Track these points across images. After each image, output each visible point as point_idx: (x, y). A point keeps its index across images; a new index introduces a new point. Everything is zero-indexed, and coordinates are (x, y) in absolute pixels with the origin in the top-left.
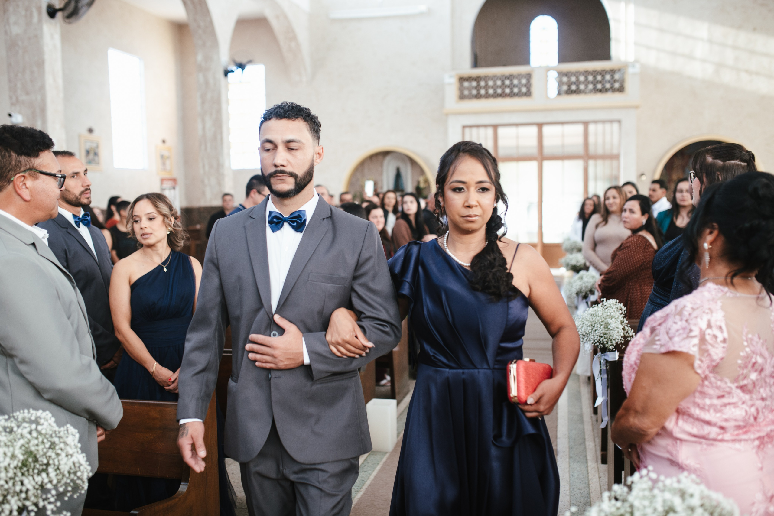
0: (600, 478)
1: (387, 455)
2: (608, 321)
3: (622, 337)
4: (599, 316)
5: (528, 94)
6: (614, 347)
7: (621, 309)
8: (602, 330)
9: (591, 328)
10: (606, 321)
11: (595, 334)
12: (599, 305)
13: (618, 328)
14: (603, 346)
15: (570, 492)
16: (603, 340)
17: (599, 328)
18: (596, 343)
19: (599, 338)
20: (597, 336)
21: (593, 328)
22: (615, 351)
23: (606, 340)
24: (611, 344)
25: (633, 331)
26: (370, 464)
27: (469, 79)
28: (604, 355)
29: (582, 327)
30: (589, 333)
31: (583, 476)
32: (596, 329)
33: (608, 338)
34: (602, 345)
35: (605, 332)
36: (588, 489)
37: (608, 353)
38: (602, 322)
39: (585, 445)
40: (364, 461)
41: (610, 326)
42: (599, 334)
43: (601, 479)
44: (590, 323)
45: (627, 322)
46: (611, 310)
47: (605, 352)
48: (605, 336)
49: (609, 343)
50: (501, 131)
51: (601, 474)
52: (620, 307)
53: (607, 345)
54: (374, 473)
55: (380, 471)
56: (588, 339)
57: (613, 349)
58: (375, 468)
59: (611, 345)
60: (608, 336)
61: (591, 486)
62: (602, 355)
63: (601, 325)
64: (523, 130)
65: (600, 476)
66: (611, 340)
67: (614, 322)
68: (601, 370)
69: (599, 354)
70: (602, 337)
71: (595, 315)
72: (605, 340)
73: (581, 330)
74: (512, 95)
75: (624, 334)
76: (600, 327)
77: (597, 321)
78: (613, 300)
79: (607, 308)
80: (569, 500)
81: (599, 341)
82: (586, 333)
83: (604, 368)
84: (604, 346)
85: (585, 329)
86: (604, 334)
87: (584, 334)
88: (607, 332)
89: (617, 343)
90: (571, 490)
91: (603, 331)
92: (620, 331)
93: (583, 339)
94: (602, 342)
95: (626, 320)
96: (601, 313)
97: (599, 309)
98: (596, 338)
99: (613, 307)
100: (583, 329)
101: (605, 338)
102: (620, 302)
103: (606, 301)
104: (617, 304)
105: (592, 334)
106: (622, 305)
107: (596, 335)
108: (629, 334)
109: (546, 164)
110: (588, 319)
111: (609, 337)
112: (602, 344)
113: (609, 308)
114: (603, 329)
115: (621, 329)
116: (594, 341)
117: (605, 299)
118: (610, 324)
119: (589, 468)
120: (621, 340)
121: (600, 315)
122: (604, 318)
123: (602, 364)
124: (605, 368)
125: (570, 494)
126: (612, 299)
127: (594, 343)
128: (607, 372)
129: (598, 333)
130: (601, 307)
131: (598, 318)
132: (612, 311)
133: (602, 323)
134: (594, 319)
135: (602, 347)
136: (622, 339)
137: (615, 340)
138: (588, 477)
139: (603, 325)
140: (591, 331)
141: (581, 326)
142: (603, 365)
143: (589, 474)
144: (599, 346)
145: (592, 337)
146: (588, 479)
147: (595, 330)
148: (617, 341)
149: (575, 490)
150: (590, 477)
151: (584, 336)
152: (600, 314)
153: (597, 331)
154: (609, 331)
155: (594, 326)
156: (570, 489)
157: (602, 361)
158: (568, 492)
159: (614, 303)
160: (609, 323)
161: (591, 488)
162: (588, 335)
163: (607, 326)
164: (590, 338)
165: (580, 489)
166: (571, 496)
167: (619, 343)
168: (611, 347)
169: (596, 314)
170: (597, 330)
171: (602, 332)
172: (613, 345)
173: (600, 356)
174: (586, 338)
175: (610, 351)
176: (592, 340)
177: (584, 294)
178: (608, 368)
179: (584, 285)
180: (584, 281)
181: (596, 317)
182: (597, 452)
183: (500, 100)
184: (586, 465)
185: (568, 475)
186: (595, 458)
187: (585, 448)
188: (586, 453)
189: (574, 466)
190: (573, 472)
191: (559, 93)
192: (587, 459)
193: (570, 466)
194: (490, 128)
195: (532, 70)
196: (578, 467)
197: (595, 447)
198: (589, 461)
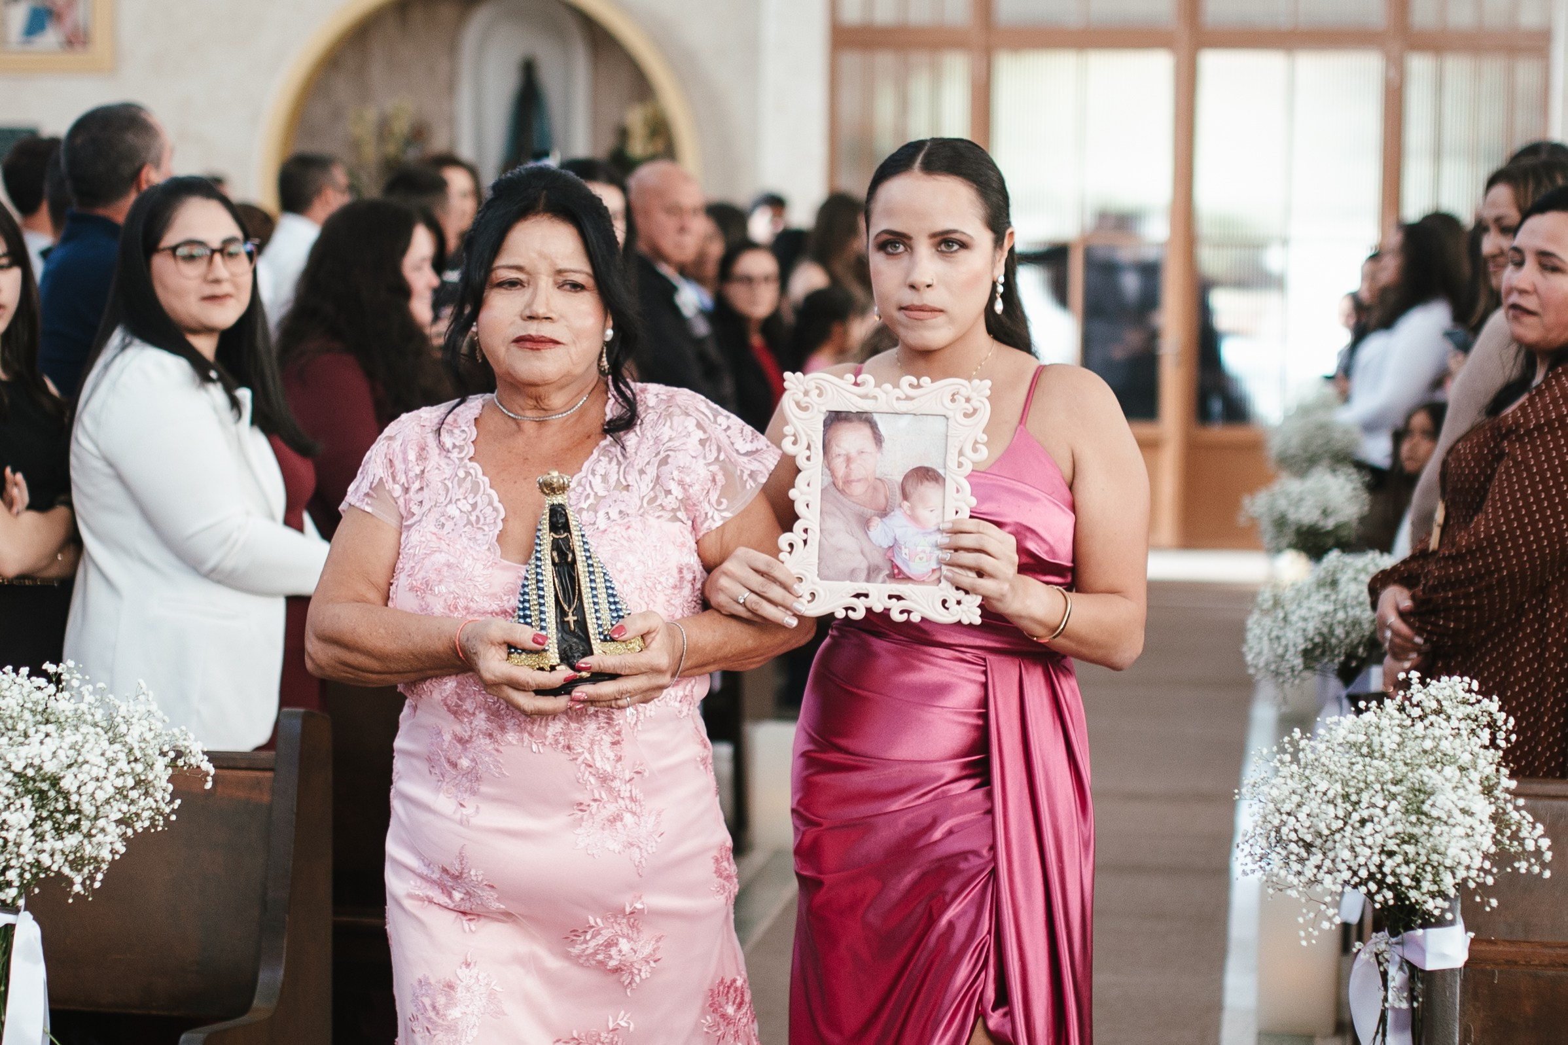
2: (1425, 779)
3: (1486, 856)
4: (1383, 756)
6: (1446, 905)
7: (1492, 725)
8: (1393, 824)
9: (1341, 814)
10: (1413, 777)
11: (1358, 842)
12: (1390, 704)
13: (1464, 811)
14: (1396, 897)
16: (1398, 871)
17: (1378, 812)
18: (1365, 882)
19: (1376, 859)
20: (1367, 852)
21: (1350, 808)
22: (1452, 923)
24: (1435, 888)
25: (1540, 828)
28: (1402, 943)
29: (1299, 805)
30: (1333, 833)
32: (1365, 814)
33: (1423, 859)
34: (1389, 895)
35: (1410, 830)
37: (1420, 932)
38: (1396, 783)
41: (1433, 806)
42: (1379, 839)
44: (1339, 789)
45: (1513, 784)
46: (1442, 727)
47: (1409, 927)
48: (1410, 849)
49: (1426, 885)
52: (1488, 715)
53: (1413, 895)
57: (1444, 911)
59: (1433, 895)
60: (1423, 852)
62: (1393, 940)
63: (1394, 796)
66: (1436, 874)
67: (1449, 786)
68: (1385, 1015)
70: (1391, 854)
71: (1364, 750)
72: (1404, 869)
73: (1292, 819)
75: (1496, 843)
76: (1384, 809)
77: (1371, 778)
78: (1456, 678)
79: (1421, 718)
81: (1378, 875)
82: (1317, 834)
83: (1398, 1002)
84: (1400, 897)
85: (1311, 816)
86: (1404, 842)
87: (1309, 838)
88: (1416, 831)
89: (1461, 886)
91: (1399, 828)
92: (1480, 829)
93: (1301, 861)
94: (1390, 880)
95: (1512, 776)
96: (1397, 738)
97: (1385, 722)
98: (1362, 860)
99: (1449, 711)
100: (1303, 817)
101: (1407, 863)
102: (1486, 692)
103: (1423, 683)
104: (1473, 698)
105: (1348, 842)
106: (1493, 705)
107: (1364, 845)
108: (1522, 841)
110: (1332, 766)
111: (1428, 856)
112: (1390, 887)
113: (1432, 718)
114: (1399, 815)
115: (1486, 819)
116: (1355, 873)
118: (1432, 794)
120: (1481, 869)
121: (1388, 753)
122: (1406, 764)
123: (1391, 984)
124: (1405, 1005)
126: (1450, 674)
127: (1356, 879)
128: (1413, 1023)
129: (1374, 833)
130: (1396, 715)
131: (1376, 763)
132: (1448, 732)
133: (1394, 789)
134: (1359, 767)
135: (1391, 902)
136: (1487, 865)
137: (1452, 870)
139: (1399, 798)
140: (1340, 823)
141: (1296, 799)
142: (1398, 990)
144: (1379, 898)
145: (1347, 854)
147: (1363, 822)
148: (1461, 873)
151: (1308, 846)
152: (1387, 742)
153: (1369, 825)
154: (1426, 828)
155: (1358, 802)
157: (1394, 972)
159: (1462, 695)
160: (1428, 788)
162: (1330, 844)
163: (1417, 802)
164: (1338, 860)
167: (1472, 885)
168: (1432, 905)
169: (1369, 743)
170: (1371, 819)
171: (1391, 831)
172: (1445, 897)
173: (1383, 946)
174: (1316, 858)
175: (1430, 921)
176: (1343, 867)
177: (1342, 658)
178: (1415, 1005)
179: (1341, 615)
180: (1342, 596)
181: (1368, 760)
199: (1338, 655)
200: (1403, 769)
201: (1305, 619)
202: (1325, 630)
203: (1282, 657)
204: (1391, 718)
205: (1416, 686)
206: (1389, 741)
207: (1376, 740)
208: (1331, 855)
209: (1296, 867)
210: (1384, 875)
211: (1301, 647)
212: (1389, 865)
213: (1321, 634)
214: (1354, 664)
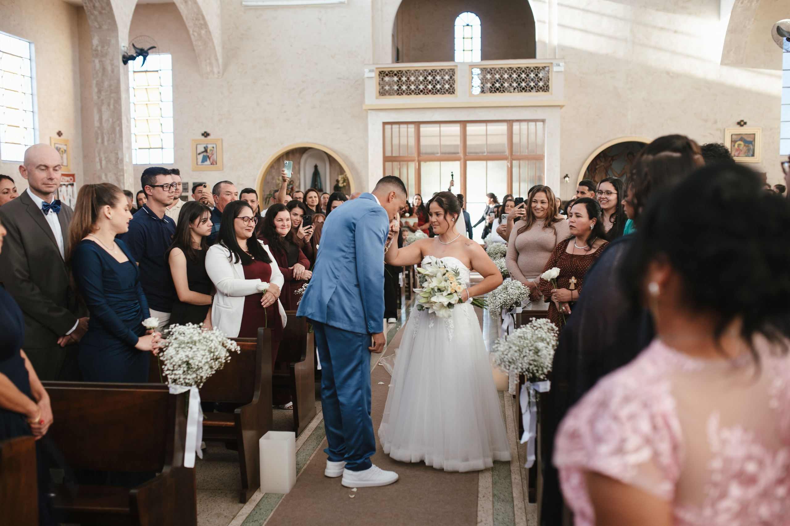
0: (527, 521)
1: (282, 499)
2: (538, 346)
4: (528, 339)
5: (451, 91)
7: (553, 330)
8: (531, 357)
9: (519, 355)
10: (535, 345)
11: (523, 362)
12: (528, 326)
16: (533, 369)
17: (527, 354)
18: (524, 372)
19: (527, 366)
20: (525, 364)
21: (520, 353)
22: (546, 380)
23: (537, 368)
24: (542, 372)
26: (262, 511)
27: (390, 73)
28: (533, 385)
29: (508, 352)
31: (509, 519)
32: (524, 354)
34: (531, 375)
35: (535, 359)
37: (539, 383)
38: (532, 346)
39: (511, 479)
40: (255, 507)
41: (541, 352)
42: (528, 361)
43: (530, 522)
44: (517, 348)
46: (542, 331)
47: (536, 382)
48: (535, 363)
49: (540, 372)
50: (424, 129)
51: (529, 516)
52: (552, 328)
53: (537, 374)
56: (516, 367)
57: (544, 377)
58: (267, 515)
59: (541, 374)
60: (539, 364)
62: (531, 384)
63: (530, 350)
64: (446, 129)
65: (528, 519)
66: (542, 368)
67: (545, 347)
68: (529, 403)
69: (527, 384)
70: (531, 364)
71: (523, 338)
72: (535, 368)
73: (506, 357)
74: (435, 92)
76: (529, 353)
77: (525, 345)
78: (544, 319)
81: (528, 370)
82: (513, 359)
83: (533, 400)
84: (534, 374)
85: (511, 355)
86: (534, 361)
87: (511, 360)
88: (537, 359)
91: (533, 358)
93: (509, 366)
94: (531, 371)
96: (531, 335)
97: (528, 331)
98: (524, 366)
99: (543, 328)
100: (509, 355)
101: (535, 366)
102: (552, 322)
103: (536, 320)
105: (520, 362)
106: (553, 325)
109: (470, 164)
110: (515, 342)
112: (531, 373)
113: (539, 329)
116: (522, 369)
117: (534, 319)
118: (540, 349)
119: (516, 509)
123: (531, 395)
124: (535, 400)
127: (522, 371)
128: (537, 404)
129: (527, 359)
130: (530, 328)
131: (526, 341)
132: (543, 333)
133: (531, 348)
134: (522, 343)
137: (546, 368)
138: (514, 520)
139: (533, 351)
140: (518, 358)
142: (533, 396)
143: (516, 516)
144: (528, 375)
145: (520, 365)
147: (524, 357)
150: (516, 521)
151: (510, 362)
153: (525, 358)
154: (539, 358)
155: (522, 352)
157: (532, 392)
159: (545, 323)
162: (516, 362)
163: (537, 351)
164: (518, 366)
168: (542, 377)
169: (524, 336)
170: (526, 356)
171: (531, 359)
172: (544, 374)
173: (529, 385)
174: (512, 366)
175: (540, 380)
176: (519, 368)
178: (538, 400)
179: (508, 297)
180: (508, 293)
181: (524, 340)
182: (524, 488)
183: (422, 96)
184: (512, 505)
185: (492, 519)
186: (522, 494)
187: (511, 483)
188: (512, 489)
189: (499, 507)
190: (497, 515)
191: (483, 92)
192: (512, 497)
193: (493, 507)
194: (412, 128)
195: (456, 66)
196: (502, 508)
197: (522, 481)
198: (515, 499)
200: (533, 342)
204: (529, 329)
205: (533, 322)
206: (529, 336)
207: (526, 335)
208: (516, 364)
209: (508, 368)
210: (529, 370)
212: (531, 367)
213: (504, 302)
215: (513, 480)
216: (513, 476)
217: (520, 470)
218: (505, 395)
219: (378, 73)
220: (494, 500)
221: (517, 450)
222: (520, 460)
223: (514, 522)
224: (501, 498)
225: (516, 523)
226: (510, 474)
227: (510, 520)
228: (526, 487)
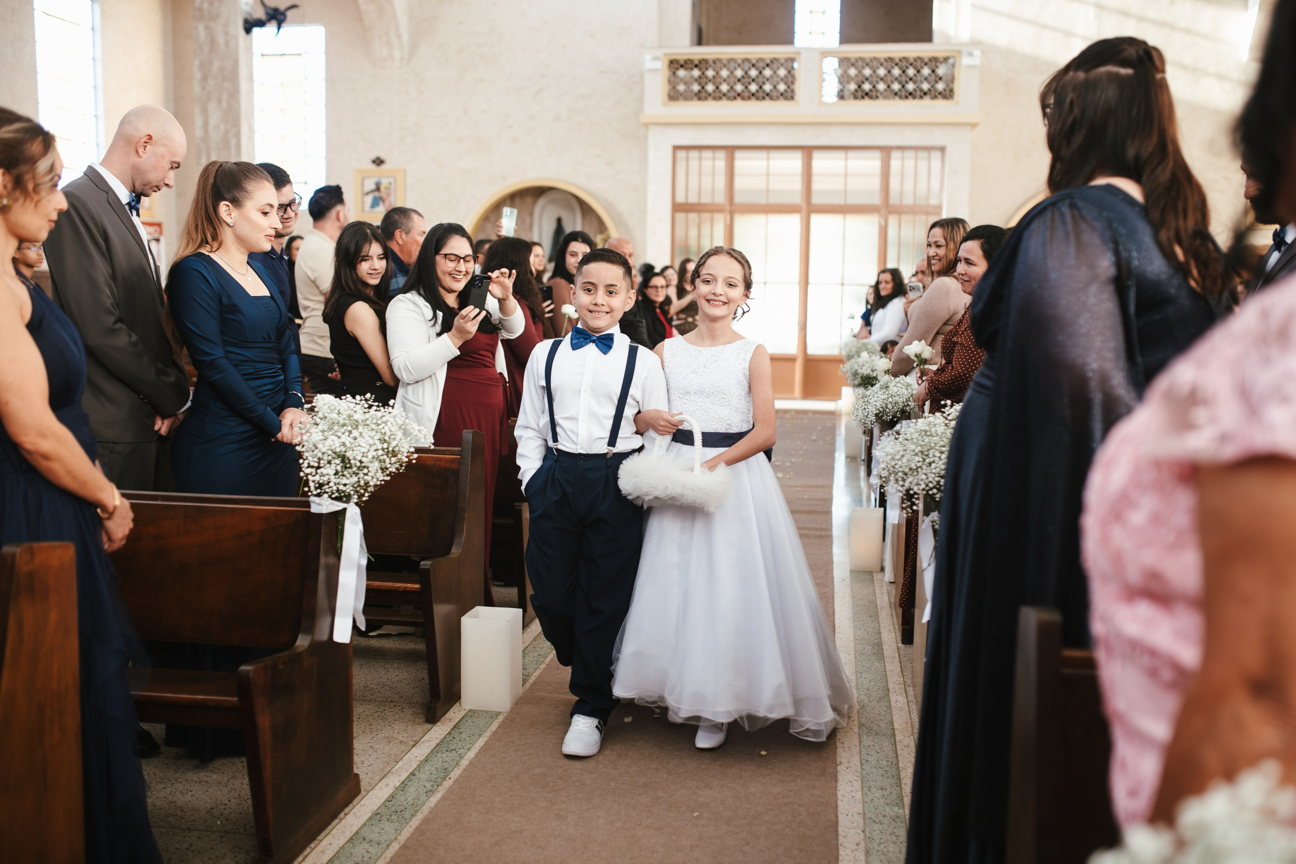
1: (501, 718)
5: (789, 95)
15: (864, 795)
26: (464, 735)
27: (688, 64)
36: (898, 789)
40: (452, 729)
54: (471, 755)
55: (482, 751)
58: (473, 744)
61: (903, 782)
64: (777, 156)
74: (761, 96)
80: (861, 811)
90: (866, 790)
105: (924, 472)
109: (817, 220)
125: (863, 800)
138: (897, 764)
143: (899, 758)
146: (898, 768)
149: (873, 790)
150: (901, 765)
156: (862, 787)
158: (860, 793)
161: (903, 786)
165: (882, 789)
166: (864, 802)
174: (909, 480)
176: (922, 483)
177: (891, 417)
179: (890, 400)
182: (912, 716)
183: (739, 103)
184: (893, 740)
185: (858, 759)
186: (909, 725)
187: (889, 707)
188: (892, 716)
189: (870, 743)
190: (868, 754)
191: (841, 96)
192: (893, 729)
193: (860, 742)
194: (721, 155)
195: (798, 53)
196: (876, 744)
197: (908, 705)
198: (897, 732)
199: (889, 416)
201: (876, 401)
202: (884, 405)
203: (867, 416)
204: (939, 420)
208: (917, 477)
211: (875, 412)
213: (882, 407)
214: (895, 419)
215: (893, 704)
216: (893, 698)
217: (905, 689)
218: (875, 578)
219: (666, 63)
220: (861, 732)
221: (898, 659)
222: (904, 674)
223: (896, 766)
224: (874, 729)
225: (901, 769)
226: (888, 695)
227: (890, 763)
228: (915, 714)
